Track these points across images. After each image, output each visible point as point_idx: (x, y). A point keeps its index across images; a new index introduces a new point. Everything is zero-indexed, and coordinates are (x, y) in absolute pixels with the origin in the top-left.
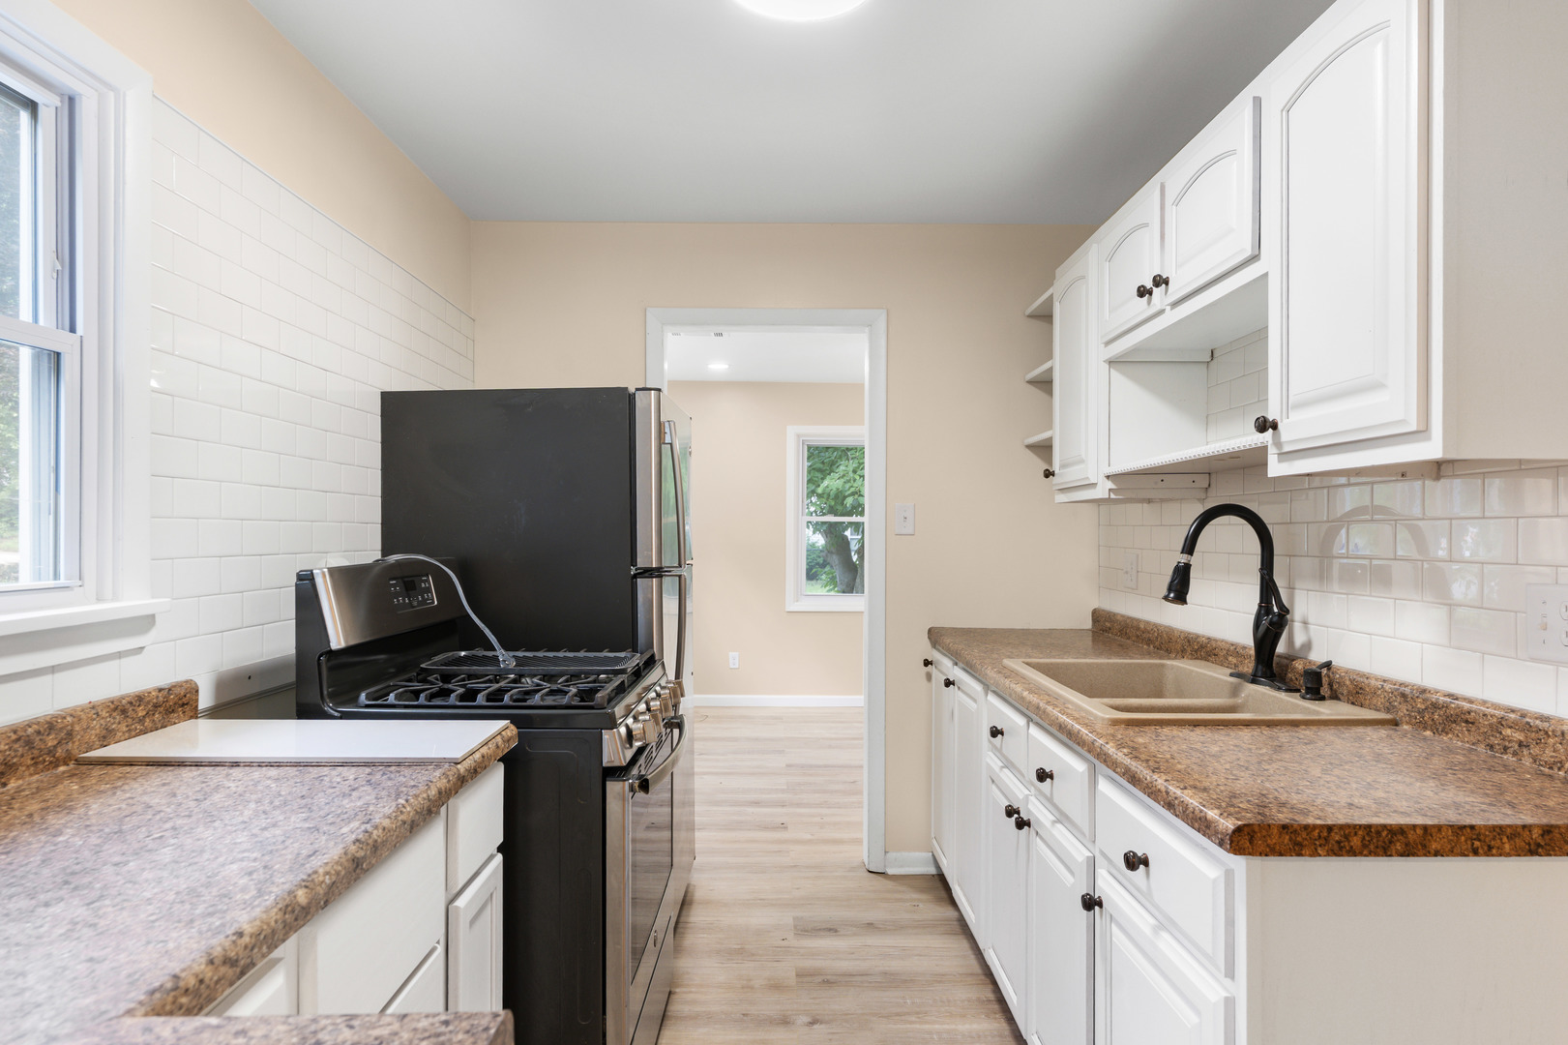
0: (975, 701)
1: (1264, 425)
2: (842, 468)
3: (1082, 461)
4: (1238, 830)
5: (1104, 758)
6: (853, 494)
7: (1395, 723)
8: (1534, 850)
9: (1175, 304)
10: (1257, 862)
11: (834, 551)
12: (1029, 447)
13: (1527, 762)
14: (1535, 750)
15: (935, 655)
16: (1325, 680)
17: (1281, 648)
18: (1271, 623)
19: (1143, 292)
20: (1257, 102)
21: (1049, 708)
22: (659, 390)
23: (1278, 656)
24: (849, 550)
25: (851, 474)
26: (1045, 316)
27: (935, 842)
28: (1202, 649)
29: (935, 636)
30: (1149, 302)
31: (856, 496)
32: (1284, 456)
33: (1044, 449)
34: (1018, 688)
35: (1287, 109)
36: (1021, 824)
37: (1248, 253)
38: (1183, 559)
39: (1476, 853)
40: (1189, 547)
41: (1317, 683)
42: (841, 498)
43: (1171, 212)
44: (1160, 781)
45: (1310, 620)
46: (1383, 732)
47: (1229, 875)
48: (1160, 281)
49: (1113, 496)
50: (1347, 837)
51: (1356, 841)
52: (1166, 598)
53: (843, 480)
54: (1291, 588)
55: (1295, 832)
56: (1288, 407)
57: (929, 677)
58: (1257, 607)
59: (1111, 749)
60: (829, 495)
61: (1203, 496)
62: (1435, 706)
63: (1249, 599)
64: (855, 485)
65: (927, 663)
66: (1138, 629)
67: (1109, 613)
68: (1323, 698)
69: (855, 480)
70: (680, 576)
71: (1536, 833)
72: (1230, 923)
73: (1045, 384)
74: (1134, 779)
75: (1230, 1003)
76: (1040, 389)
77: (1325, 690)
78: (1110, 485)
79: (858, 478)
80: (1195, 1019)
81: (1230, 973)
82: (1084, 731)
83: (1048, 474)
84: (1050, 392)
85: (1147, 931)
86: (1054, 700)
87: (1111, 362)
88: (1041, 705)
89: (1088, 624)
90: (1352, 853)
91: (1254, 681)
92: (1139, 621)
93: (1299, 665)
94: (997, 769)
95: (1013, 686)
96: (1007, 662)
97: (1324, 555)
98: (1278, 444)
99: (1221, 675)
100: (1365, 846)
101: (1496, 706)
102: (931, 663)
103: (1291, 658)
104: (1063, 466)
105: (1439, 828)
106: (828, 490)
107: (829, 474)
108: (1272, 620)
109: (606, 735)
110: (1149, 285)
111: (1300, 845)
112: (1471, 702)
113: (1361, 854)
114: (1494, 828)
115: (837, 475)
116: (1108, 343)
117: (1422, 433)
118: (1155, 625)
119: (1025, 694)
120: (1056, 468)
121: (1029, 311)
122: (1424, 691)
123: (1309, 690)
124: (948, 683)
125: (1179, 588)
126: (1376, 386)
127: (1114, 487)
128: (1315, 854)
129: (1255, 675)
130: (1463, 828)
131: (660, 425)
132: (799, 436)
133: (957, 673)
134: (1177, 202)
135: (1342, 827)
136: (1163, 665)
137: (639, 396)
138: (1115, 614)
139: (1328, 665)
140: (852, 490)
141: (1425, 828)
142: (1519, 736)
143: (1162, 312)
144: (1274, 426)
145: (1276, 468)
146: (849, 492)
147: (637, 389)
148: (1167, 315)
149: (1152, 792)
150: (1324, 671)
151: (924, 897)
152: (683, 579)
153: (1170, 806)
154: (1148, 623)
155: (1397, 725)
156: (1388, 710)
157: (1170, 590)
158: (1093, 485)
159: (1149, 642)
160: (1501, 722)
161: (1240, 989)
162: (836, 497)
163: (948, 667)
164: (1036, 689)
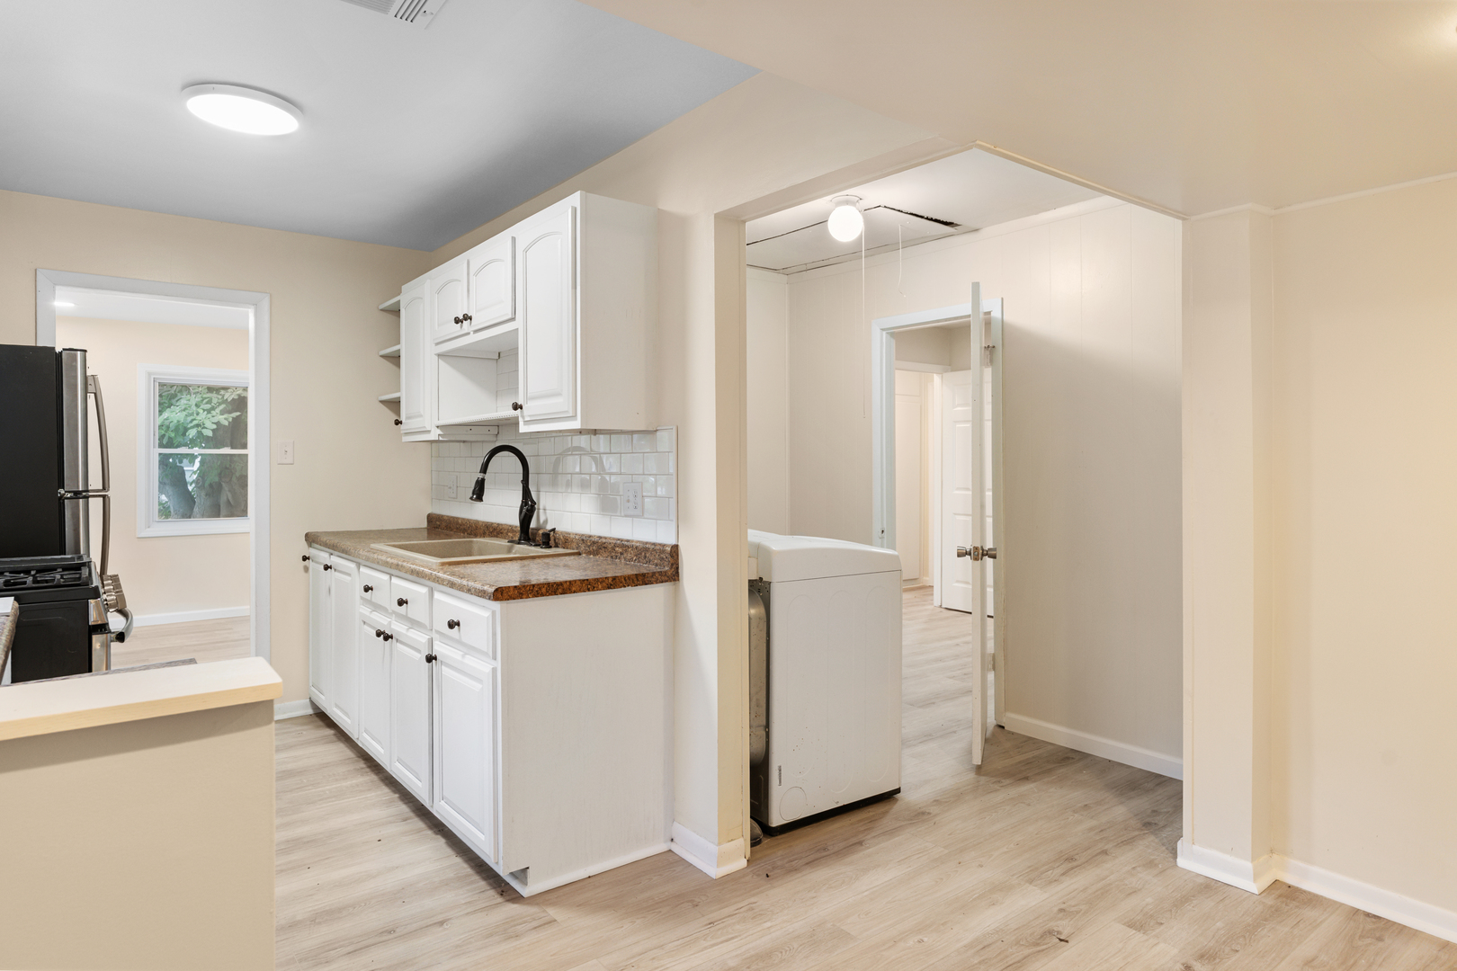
0: (349, 575)
1: (516, 407)
2: (183, 402)
3: (421, 416)
4: (496, 590)
5: (438, 580)
6: (198, 426)
7: (579, 554)
8: (609, 587)
9: (476, 331)
10: (505, 604)
11: (167, 482)
12: (382, 402)
13: (623, 561)
14: (625, 555)
15: (312, 552)
16: (552, 539)
17: (533, 525)
18: (527, 510)
19: (457, 321)
20: (514, 239)
21: (405, 564)
22: (85, 351)
23: (532, 529)
24: (185, 483)
25: (194, 408)
26: (395, 312)
27: (313, 689)
28: (494, 531)
29: (311, 539)
30: (461, 327)
31: (200, 429)
32: (526, 422)
33: (394, 405)
34: (384, 558)
35: (526, 251)
36: (387, 637)
37: (510, 317)
38: (481, 476)
39: (589, 590)
40: (484, 469)
41: (547, 539)
42: (181, 430)
43: (473, 279)
44: (464, 582)
45: (547, 508)
46: (576, 557)
47: (494, 613)
48: (467, 318)
49: (441, 439)
50: (540, 589)
51: (544, 590)
52: (471, 498)
53: (185, 413)
54: (538, 491)
55: (520, 588)
56: (527, 399)
57: (306, 569)
58: (520, 502)
59: (441, 575)
60: (168, 427)
61: (495, 439)
62: (594, 543)
63: (516, 499)
64: (198, 418)
65: (305, 558)
66: (458, 523)
67: (439, 515)
68: (551, 547)
69: (198, 414)
70: (104, 497)
71: (610, 580)
72: (494, 634)
73: (395, 359)
74: (452, 585)
75: (494, 670)
76: (391, 362)
77: (552, 542)
78: (439, 432)
79: (201, 411)
80: (480, 686)
81: (495, 658)
82: (426, 570)
83: (398, 422)
84: (398, 365)
85: (459, 658)
86: (405, 559)
87: (439, 355)
88: (400, 563)
89: (425, 524)
90: (542, 595)
91: (519, 543)
92: (458, 518)
93: (541, 532)
94: (368, 614)
95: (380, 557)
96: (373, 546)
97: (555, 474)
98: (523, 417)
99: (504, 543)
100: (547, 592)
101: (614, 539)
102: (308, 558)
103: (537, 529)
104: (408, 418)
105: (575, 581)
106: (167, 423)
107: (169, 407)
108: (528, 508)
109: (92, 602)
110: (461, 317)
111: (522, 594)
112: (606, 538)
113: (546, 595)
114: (595, 579)
115: (178, 409)
116: (437, 344)
117: (574, 417)
118: (468, 520)
119: (388, 560)
120: (403, 418)
121: (382, 307)
122: (590, 536)
123: (544, 543)
124: (327, 568)
125: (479, 492)
126: (559, 394)
127: (441, 433)
128: (528, 597)
129: (520, 540)
130: (584, 580)
131: (85, 378)
132: (150, 374)
133: (335, 560)
134: (476, 274)
135: (538, 585)
136: (471, 542)
137: (64, 355)
138: (442, 516)
139: (554, 530)
140: (195, 422)
141: (570, 582)
142: (620, 550)
143: (468, 334)
144: (521, 408)
145: (523, 429)
146: (191, 425)
147: (64, 349)
148: (470, 337)
149: (461, 588)
150: (552, 533)
151: (305, 727)
152: (107, 500)
153: (469, 591)
154: (463, 519)
155: (580, 554)
156: (577, 548)
157: (473, 494)
158: (429, 431)
159: (464, 531)
160: (615, 545)
161: (498, 664)
162: (176, 430)
163: (323, 556)
164: (396, 556)
